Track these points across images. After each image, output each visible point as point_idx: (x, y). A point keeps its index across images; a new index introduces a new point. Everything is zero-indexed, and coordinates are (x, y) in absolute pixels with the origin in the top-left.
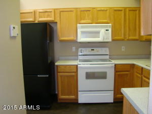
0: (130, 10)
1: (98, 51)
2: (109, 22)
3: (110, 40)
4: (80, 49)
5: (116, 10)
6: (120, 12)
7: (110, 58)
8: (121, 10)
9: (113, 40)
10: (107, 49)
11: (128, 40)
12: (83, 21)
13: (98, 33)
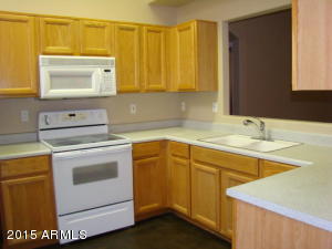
0: (149, 31)
1: (84, 118)
2: (109, 53)
3: (113, 92)
4: (42, 115)
5: (122, 29)
6: (130, 33)
7: (110, 131)
8: (133, 30)
9: (119, 92)
10: (104, 113)
11: (148, 91)
12: (51, 49)
13: (89, 76)
